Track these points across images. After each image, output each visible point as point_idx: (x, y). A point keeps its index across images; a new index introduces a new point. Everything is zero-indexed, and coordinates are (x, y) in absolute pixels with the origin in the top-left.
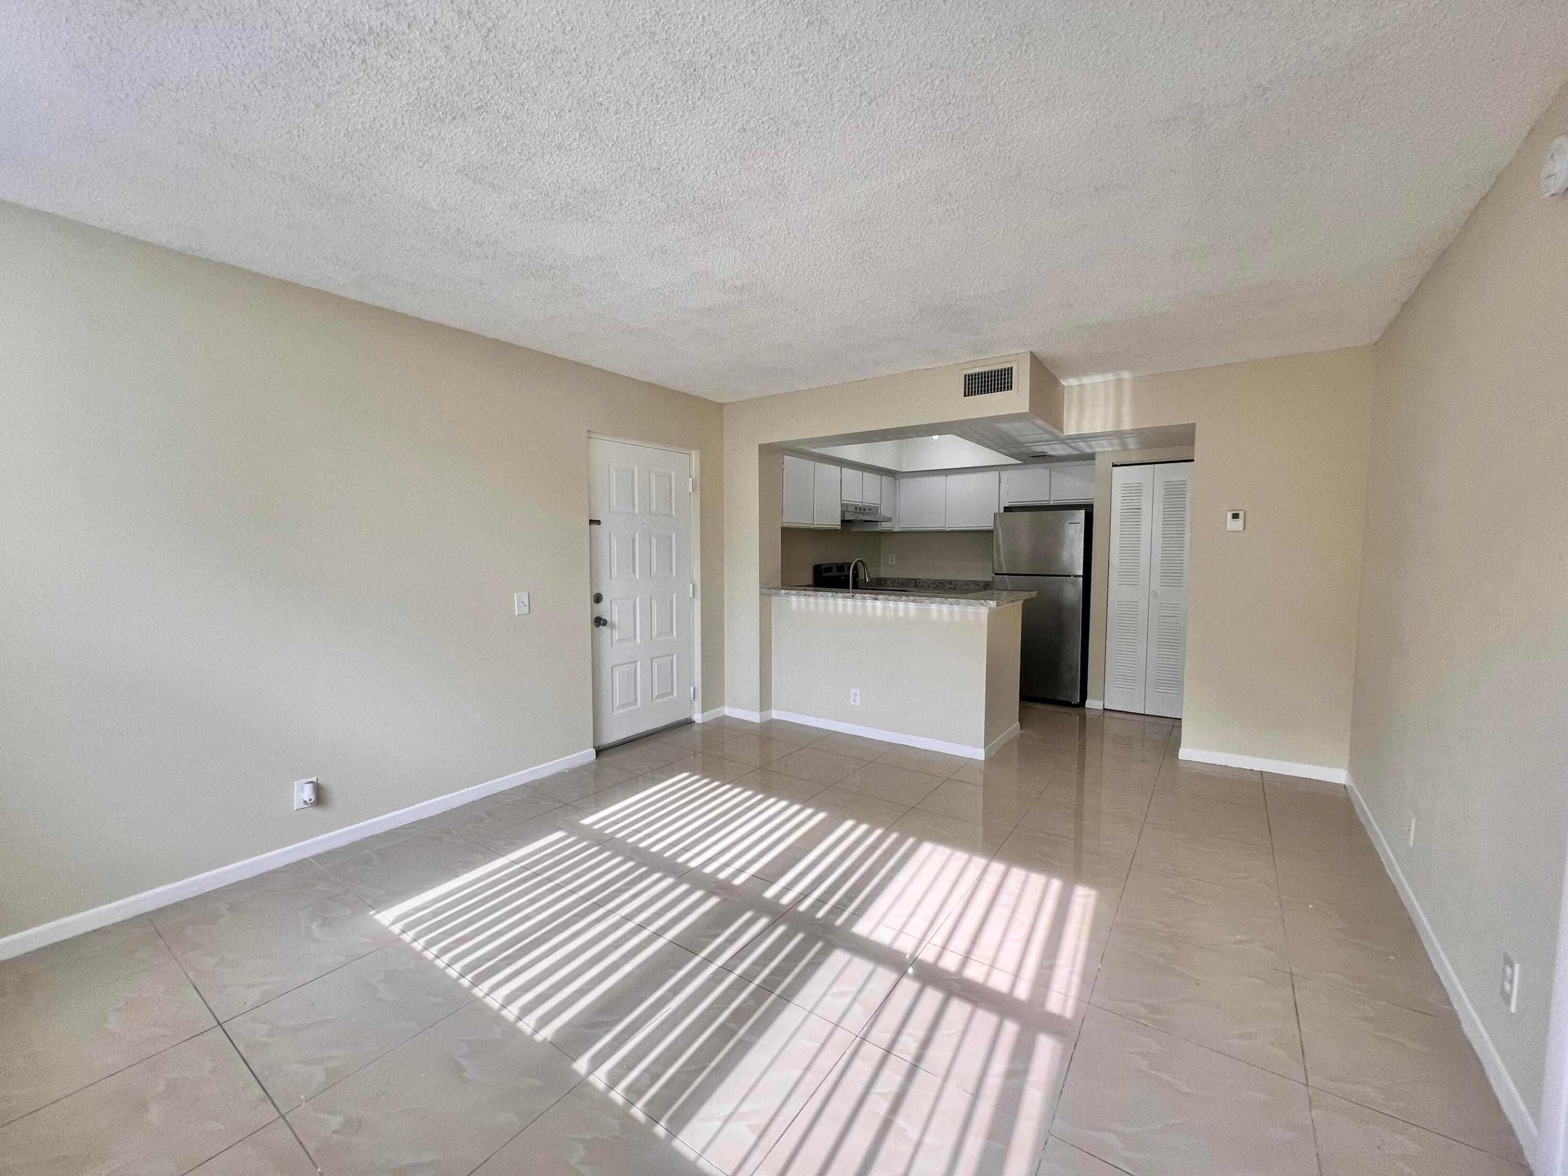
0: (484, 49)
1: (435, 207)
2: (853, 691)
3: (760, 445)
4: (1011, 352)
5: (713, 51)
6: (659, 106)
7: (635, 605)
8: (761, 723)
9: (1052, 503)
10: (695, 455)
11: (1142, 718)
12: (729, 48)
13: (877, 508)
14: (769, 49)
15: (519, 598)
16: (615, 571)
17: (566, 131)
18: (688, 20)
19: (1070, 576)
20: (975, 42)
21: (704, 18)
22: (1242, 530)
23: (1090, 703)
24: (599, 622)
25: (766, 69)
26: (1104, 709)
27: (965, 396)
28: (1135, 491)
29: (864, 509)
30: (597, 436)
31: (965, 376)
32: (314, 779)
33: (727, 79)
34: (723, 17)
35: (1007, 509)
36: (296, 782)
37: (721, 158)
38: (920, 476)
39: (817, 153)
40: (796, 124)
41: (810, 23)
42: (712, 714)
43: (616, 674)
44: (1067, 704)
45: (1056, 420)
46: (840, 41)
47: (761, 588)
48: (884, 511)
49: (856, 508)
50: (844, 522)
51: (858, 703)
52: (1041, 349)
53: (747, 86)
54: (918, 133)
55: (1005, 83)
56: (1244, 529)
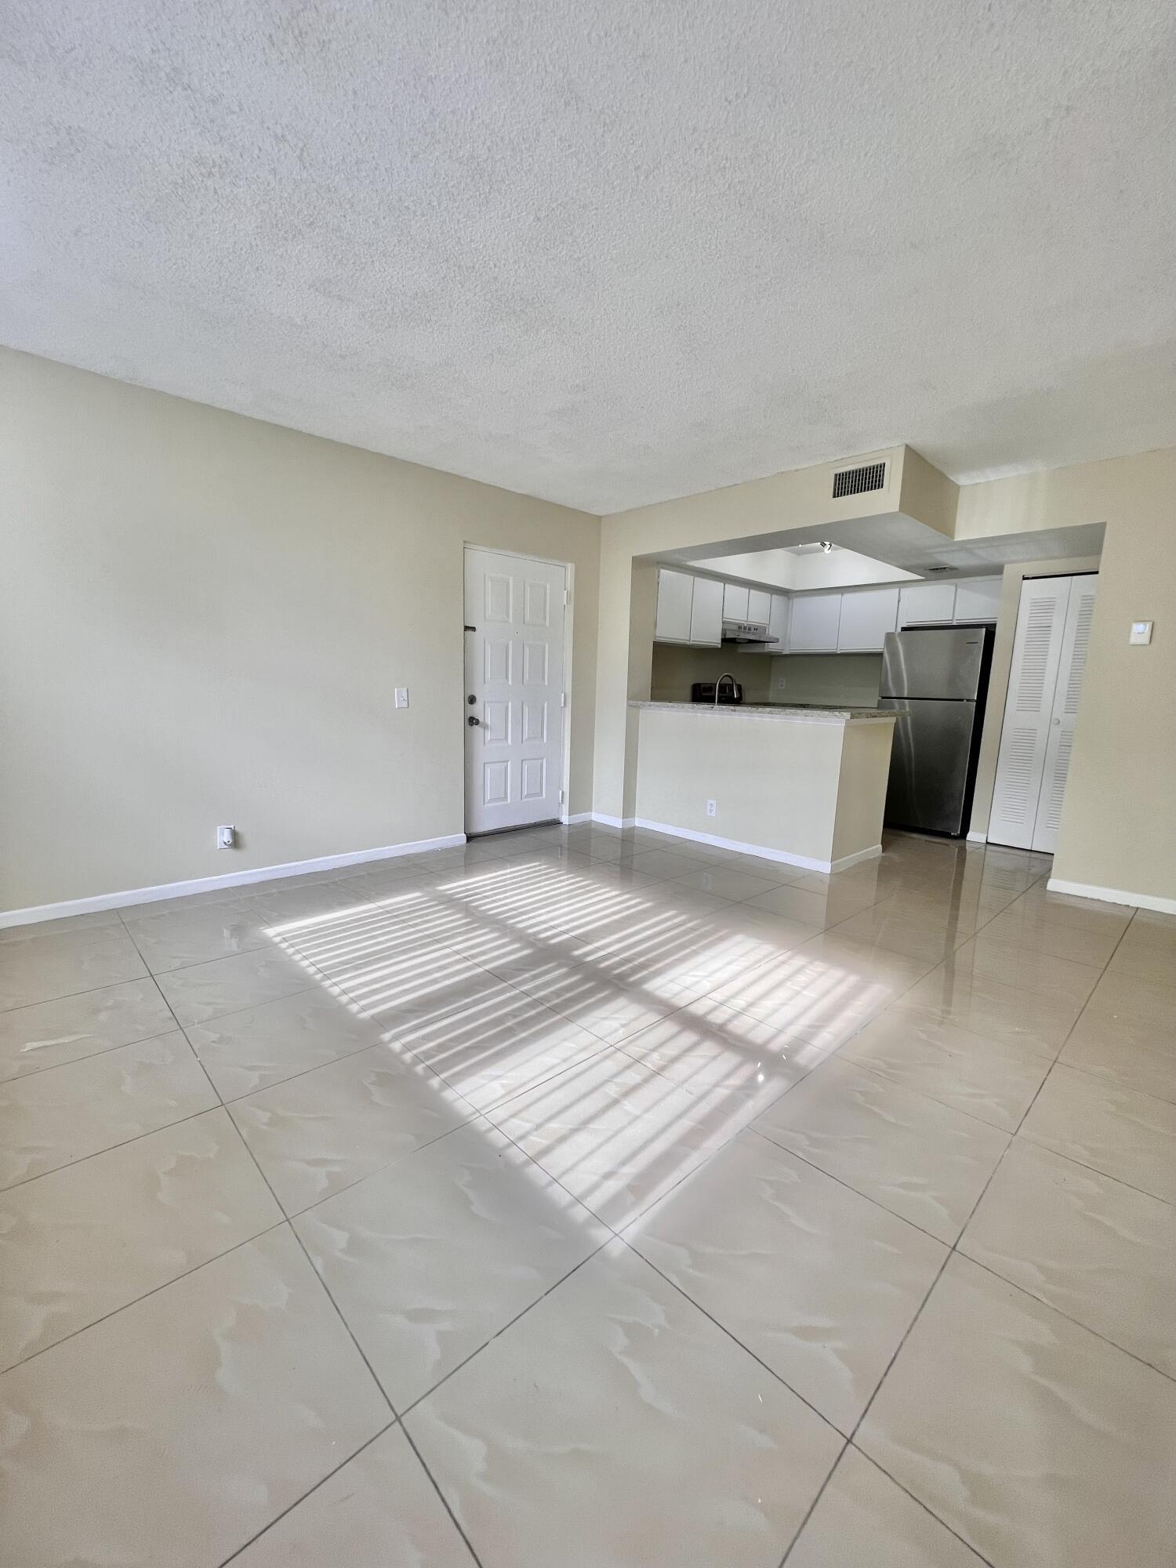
0: (302, 168)
1: (299, 323)
2: (710, 801)
3: (633, 558)
4: (883, 447)
5: (488, 143)
6: (457, 204)
7: (507, 708)
8: (623, 829)
9: (955, 623)
10: (570, 567)
11: (1028, 854)
12: (502, 138)
13: (765, 629)
14: (538, 134)
15: (398, 692)
16: (488, 676)
17: (386, 238)
18: (459, 117)
19: (962, 700)
20: (729, 99)
21: (472, 112)
22: (1148, 643)
23: (971, 836)
24: (472, 721)
25: (540, 155)
26: (987, 843)
27: (834, 497)
28: (1046, 607)
29: (750, 629)
30: (476, 547)
31: (836, 475)
32: (232, 827)
33: (509, 170)
34: (488, 109)
35: (904, 629)
36: (218, 827)
37: (526, 250)
38: (814, 595)
39: (612, 236)
40: (585, 207)
41: (567, 104)
42: (580, 818)
43: (488, 771)
44: (946, 835)
45: (944, 523)
46: (599, 117)
47: (629, 699)
48: (772, 632)
49: (740, 628)
50: (724, 640)
51: (713, 814)
52: (919, 441)
53: (528, 173)
54: (704, 203)
55: (774, 139)
56: (1150, 641)
